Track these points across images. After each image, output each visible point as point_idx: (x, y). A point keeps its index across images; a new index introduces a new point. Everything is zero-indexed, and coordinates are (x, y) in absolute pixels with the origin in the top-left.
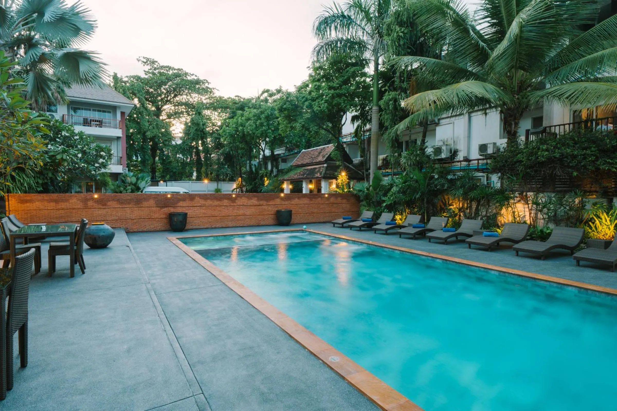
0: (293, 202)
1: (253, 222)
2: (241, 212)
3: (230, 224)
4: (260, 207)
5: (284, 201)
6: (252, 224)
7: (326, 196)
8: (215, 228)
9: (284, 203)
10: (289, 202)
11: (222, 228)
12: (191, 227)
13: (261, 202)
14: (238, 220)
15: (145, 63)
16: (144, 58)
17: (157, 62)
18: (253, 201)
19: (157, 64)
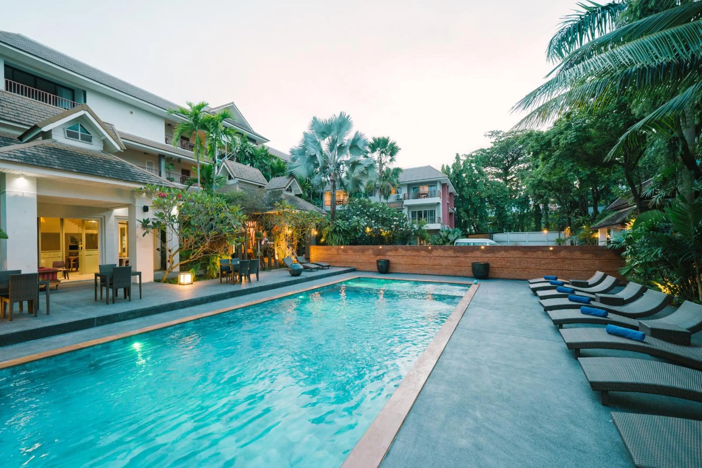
0: (497, 255)
1: (449, 272)
2: (437, 262)
3: (427, 272)
4: (456, 258)
5: (486, 253)
6: (448, 274)
7: (551, 249)
8: (414, 274)
9: (485, 255)
10: (492, 254)
11: (420, 274)
12: (395, 272)
13: (458, 254)
14: (435, 269)
15: (491, 136)
16: (489, 132)
17: (501, 131)
18: (449, 252)
19: (502, 133)
